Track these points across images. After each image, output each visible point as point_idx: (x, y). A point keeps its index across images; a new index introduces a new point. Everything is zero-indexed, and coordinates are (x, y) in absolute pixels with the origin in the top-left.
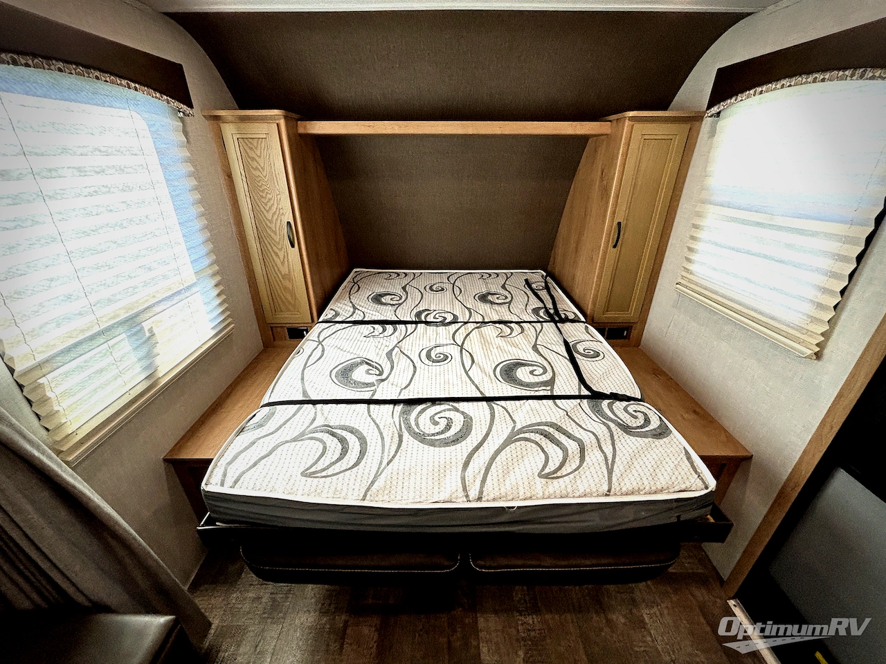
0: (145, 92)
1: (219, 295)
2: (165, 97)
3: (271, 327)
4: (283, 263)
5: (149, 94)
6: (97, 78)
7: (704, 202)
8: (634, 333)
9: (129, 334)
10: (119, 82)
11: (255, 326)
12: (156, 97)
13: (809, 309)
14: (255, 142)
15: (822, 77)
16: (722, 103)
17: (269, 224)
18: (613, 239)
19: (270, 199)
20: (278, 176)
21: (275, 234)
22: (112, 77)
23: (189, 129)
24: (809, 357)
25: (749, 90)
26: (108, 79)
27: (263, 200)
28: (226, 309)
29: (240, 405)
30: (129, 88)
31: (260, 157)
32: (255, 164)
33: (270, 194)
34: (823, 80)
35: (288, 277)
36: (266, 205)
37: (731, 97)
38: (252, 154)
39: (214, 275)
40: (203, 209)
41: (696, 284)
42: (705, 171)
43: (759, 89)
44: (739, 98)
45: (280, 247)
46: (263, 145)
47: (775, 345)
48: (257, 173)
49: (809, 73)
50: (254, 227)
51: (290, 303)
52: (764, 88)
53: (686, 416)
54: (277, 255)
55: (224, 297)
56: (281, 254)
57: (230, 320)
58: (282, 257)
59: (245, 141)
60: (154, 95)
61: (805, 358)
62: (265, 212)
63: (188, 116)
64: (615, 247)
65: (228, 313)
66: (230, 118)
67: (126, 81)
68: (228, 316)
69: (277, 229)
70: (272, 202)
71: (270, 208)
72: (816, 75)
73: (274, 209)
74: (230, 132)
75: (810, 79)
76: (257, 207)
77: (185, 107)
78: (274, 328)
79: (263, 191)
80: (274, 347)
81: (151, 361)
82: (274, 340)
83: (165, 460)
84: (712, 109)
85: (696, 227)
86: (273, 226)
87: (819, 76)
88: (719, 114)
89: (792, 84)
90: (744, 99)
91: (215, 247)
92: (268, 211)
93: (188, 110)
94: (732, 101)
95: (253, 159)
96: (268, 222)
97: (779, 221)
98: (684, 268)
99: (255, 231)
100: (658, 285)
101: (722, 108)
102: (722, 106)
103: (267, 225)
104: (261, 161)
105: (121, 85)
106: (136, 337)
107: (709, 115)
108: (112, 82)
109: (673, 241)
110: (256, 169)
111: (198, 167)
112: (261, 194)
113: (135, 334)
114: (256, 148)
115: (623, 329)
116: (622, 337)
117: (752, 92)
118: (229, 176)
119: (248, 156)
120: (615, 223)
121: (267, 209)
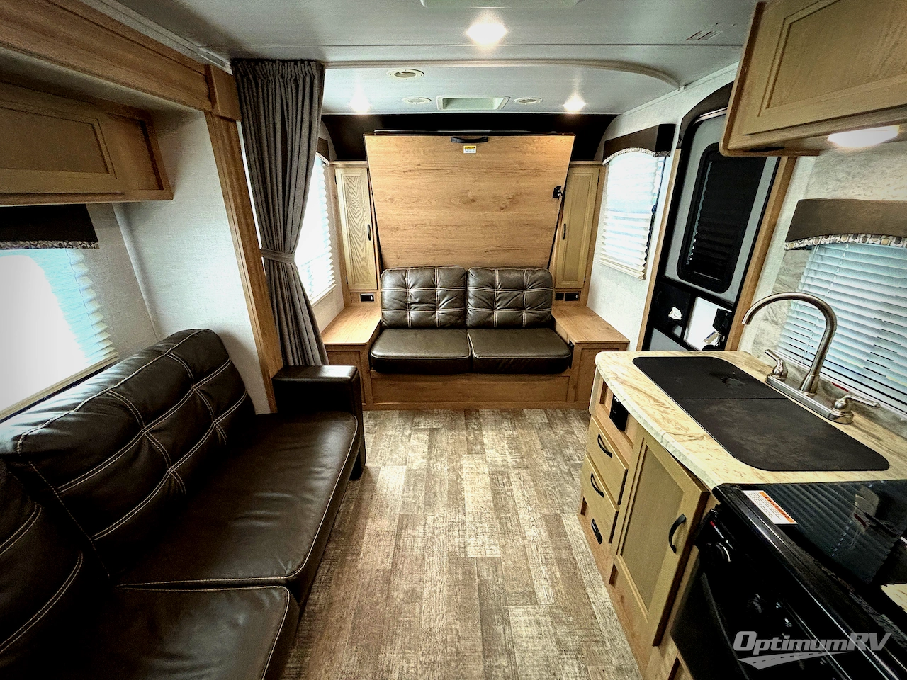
3: (351, 293)
4: (363, 251)
7: (607, 210)
14: (353, 179)
17: (357, 226)
18: (563, 234)
19: (359, 211)
20: (365, 199)
21: (360, 232)
27: (354, 211)
28: (333, 273)
31: (355, 187)
32: (352, 191)
33: (359, 208)
35: (365, 259)
36: (356, 214)
38: (351, 185)
41: (607, 256)
45: (362, 240)
46: (358, 180)
48: (352, 196)
50: (347, 229)
51: (364, 276)
54: (359, 245)
55: (332, 266)
56: (362, 245)
57: (334, 281)
58: (362, 247)
59: (348, 178)
62: (355, 218)
64: (564, 239)
65: (334, 276)
66: (341, 166)
68: (334, 278)
69: (361, 228)
70: (360, 213)
71: (358, 216)
73: (360, 217)
74: (340, 173)
76: (351, 216)
79: (355, 206)
80: (351, 307)
82: (352, 302)
84: (605, 160)
85: (605, 224)
86: (359, 227)
88: (609, 162)
92: (357, 218)
95: (351, 188)
98: (602, 248)
99: (348, 232)
100: (593, 264)
101: (611, 159)
103: (355, 226)
104: (356, 189)
107: (604, 163)
109: (598, 235)
110: (353, 193)
112: (354, 208)
114: (354, 182)
115: (575, 294)
116: (575, 299)
118: (336, 198)
119: (349, 186)
120: (563, 224)
121: (356, 216)
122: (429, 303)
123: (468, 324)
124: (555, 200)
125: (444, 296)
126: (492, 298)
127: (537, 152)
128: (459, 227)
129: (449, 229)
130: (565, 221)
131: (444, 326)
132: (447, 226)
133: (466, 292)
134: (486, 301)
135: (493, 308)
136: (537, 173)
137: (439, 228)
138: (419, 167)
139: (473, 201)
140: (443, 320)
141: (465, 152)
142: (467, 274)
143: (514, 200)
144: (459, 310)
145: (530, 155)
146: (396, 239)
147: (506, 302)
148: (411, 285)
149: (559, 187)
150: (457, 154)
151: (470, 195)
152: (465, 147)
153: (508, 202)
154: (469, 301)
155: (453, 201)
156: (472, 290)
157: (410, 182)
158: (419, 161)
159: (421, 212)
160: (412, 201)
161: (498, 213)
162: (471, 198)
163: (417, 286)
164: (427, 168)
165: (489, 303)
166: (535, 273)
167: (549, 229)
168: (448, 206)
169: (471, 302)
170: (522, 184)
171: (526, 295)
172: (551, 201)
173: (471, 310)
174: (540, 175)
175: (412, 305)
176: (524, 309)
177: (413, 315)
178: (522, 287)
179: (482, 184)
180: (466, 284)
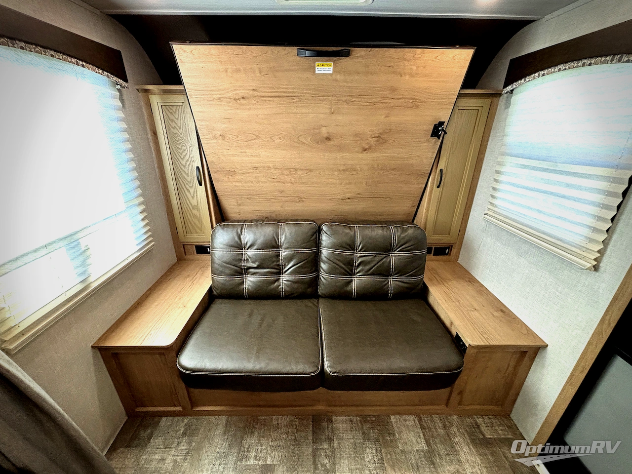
0: (90, 69)
1: (143, 220)
2: (106, 73)
3: (183, 245)
4: (193, 197)
5: (93, 70)
6: (52, 56)
7: (503, 154)
8: (454, 251)
9: (68, 248)
10: (70, 60)
11: (171, 244)
12: (99, 73)
13: (587, 232)
14: (174, 109)
15: (589, 62)
16: (514, 84)
17: (183, 168)
18: (437, 181)
19: (185, 150)
20: (190, 133)
21: (188, 176)
22: (64, 56)
23: (125, 98)
24: (589, 269)
25: (535, 73)
26: (61, 57)
27: (179, 150)
28: (148, 230)
29: (156, 304)
30: (78, 64)
31: (177, 119)
32: (173, 125)
33: (185, 146)
34: (590, 64)
35: (196, 207)
36: (182, 154)
37: (521, 79)
38: (171, 117)
39: (140, 204)
40: (133, 156)
41: (499, 214)
42: (504, 132)
43: (542, 73)
44: (527, 80)
45: (191, 185)
46: (180, 111)
47: (562, 260)
48: (175, 131)
49: (578, 60)
50: (172, 170)
51: (198, 227)
52: (546, 72)
53: (496, 314)
54: (188, 191)
55: (147, 221)
56: (192, 191)
57: (151, 239)
58: (192, 193)
59: (167, 108)
60: (97, 71)
61: (586, 269)
62: (180, 159)
63: (124, 88)
64: (438, 187)
65: (150, 233)
66: (156, 91)
67: (75, 60)
68: (150, 236)
69: (190, 171)
70: (186, 152)
71: (184, 156)
72: (585, 61)
73: (187, 157)
74: (156, 101)
75: (580, 63)
76: (175, 156)
77: (121, 81)
78: (185, 246)
79: (179, 144)
80: (185, 260)
81: (84, 269)
82: (185, 254)
83: (93, 347)
84: (507, 88)
85: (498, 172)
86: (186, 170)
87: (587, 61)
88: (512, 91)
89: (567, 67)
90: (530, 80)
91: (141, 184)
92: (182, 159)
93: (124, 84)
94: (522, 82)
95: (172, 121)
96: (182, 167)
97: (561, 167)
98: (490, 202)
99: (173, 174)
100: (470, 216)
101: (515, 86)
102: (514, 85)
103: (182, 169)
104: (178, 122)
105: (71, 62)
106: (74, 251)
107: (505, 92)
108: (64, 60)
109: (481, 183)
110: (174, 128)
111: (131, 126)
112: (178, 146)
113: (73, 248)
114: (175, 112)
115: (445, 248)
116: (445, 254)
117: (537, 74)
118: (155, 133)
119: (169, 118)
120: (438, 170)
121: (182, 157)
122: (271, 268)
123: (320, 292)
124: (434, 139)
125: (289, 259)
126: (350, 263)
127: (417, 74)
128: (311, 171)
129: (299, 173)
130: (442, 165)
131: (290, 296)
132: (296, 170)
133: (318, 253)
134: (343, 266)
135: (351, 274)
136: (414, 103)
137: (285, 172)
138: (255, 93)
139: (328, 139)
140: (288, 289)
141: (317, 72)
142: (319, 230)
143: (381, 139)
144: (308, 277)
145: (407, 77)
146: (234, 183)
147: (367, 267)
148: (248, 246)
149: (441, 124)
150: (307, 75)
151: (324, 131)
152: (317, 64)
153: (373, 141)
154: (322, 265)
155: (302, 139)
156: (325, 252)
157: (244, 114)
158: (254, 84)
159: (263, 153)
160: (249, 138)
161: (360, 155)
162: (326, 135)
163: (255, 247)
164: (266, 94)
165: (347, 268)
166: (406, 231)
167: (422, 175)
168: (298, 145)
169: (324, 266)
170: (393, 119)
171: (394, 258)
172: (428, 141)
173: (324, 277)
174: (417, 107)
175: (251, 270)
176: (391, 275)
177: (250, 281)
178: (388, 248)
179: (340, 118)
180: (317, 244)
